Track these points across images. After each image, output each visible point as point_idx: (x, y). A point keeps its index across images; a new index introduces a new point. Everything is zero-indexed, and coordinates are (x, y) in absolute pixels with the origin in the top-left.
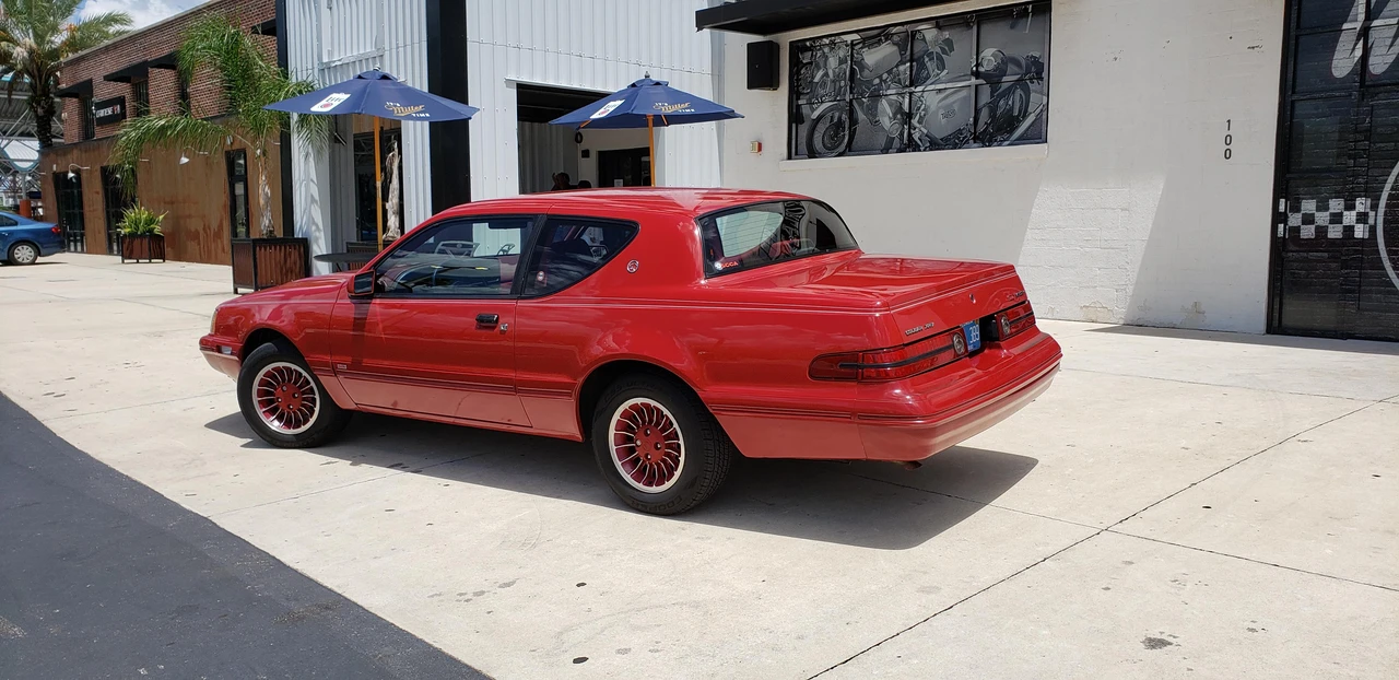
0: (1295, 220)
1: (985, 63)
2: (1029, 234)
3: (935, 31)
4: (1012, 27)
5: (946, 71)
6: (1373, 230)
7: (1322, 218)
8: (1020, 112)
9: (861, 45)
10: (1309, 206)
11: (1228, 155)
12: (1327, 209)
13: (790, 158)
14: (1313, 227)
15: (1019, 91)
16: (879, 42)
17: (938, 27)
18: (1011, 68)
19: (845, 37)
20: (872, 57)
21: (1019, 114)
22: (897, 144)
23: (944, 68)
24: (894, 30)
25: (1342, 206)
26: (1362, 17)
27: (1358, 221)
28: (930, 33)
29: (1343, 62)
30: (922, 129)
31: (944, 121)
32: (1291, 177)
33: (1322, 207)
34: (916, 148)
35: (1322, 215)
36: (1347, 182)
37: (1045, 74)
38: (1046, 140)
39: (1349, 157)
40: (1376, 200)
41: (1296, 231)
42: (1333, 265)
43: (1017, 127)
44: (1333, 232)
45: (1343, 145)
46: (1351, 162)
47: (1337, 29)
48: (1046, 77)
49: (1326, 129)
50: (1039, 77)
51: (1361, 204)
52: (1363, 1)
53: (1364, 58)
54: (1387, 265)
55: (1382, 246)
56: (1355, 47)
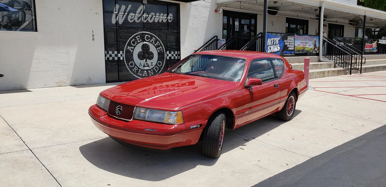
0: (108, 56)
2: (34, 61)
7: (113, 55)
8: (22, 19)
10: (110, 52)
11: (93, 39)
12: (114, 53)
14: (112, 57)
15: (21, 13)
25: (117, 53)
26: (117, 11)
27: (121, 56)
29: (114, 21)
32: (108, 46)
33: (113, 53)
35: (113, 54)
36: (117, 48)
37: (33, 9)
38: (36, 31)
39: (117, 42)
40: (123, 51)
41: (108, 58)
42: (116, 66)
43: (21, 25)
44: (116, 59)
45: (116, 39)
46: (118, 43)
47: (113, 12)
48: (33, 10)
49: (112, 35)
50: (30, 9)
51: (121, 52)
52: (117, 7)
53: (118, 20)
54: (126, 65)
55: (125, 61)
56: (116, 17)
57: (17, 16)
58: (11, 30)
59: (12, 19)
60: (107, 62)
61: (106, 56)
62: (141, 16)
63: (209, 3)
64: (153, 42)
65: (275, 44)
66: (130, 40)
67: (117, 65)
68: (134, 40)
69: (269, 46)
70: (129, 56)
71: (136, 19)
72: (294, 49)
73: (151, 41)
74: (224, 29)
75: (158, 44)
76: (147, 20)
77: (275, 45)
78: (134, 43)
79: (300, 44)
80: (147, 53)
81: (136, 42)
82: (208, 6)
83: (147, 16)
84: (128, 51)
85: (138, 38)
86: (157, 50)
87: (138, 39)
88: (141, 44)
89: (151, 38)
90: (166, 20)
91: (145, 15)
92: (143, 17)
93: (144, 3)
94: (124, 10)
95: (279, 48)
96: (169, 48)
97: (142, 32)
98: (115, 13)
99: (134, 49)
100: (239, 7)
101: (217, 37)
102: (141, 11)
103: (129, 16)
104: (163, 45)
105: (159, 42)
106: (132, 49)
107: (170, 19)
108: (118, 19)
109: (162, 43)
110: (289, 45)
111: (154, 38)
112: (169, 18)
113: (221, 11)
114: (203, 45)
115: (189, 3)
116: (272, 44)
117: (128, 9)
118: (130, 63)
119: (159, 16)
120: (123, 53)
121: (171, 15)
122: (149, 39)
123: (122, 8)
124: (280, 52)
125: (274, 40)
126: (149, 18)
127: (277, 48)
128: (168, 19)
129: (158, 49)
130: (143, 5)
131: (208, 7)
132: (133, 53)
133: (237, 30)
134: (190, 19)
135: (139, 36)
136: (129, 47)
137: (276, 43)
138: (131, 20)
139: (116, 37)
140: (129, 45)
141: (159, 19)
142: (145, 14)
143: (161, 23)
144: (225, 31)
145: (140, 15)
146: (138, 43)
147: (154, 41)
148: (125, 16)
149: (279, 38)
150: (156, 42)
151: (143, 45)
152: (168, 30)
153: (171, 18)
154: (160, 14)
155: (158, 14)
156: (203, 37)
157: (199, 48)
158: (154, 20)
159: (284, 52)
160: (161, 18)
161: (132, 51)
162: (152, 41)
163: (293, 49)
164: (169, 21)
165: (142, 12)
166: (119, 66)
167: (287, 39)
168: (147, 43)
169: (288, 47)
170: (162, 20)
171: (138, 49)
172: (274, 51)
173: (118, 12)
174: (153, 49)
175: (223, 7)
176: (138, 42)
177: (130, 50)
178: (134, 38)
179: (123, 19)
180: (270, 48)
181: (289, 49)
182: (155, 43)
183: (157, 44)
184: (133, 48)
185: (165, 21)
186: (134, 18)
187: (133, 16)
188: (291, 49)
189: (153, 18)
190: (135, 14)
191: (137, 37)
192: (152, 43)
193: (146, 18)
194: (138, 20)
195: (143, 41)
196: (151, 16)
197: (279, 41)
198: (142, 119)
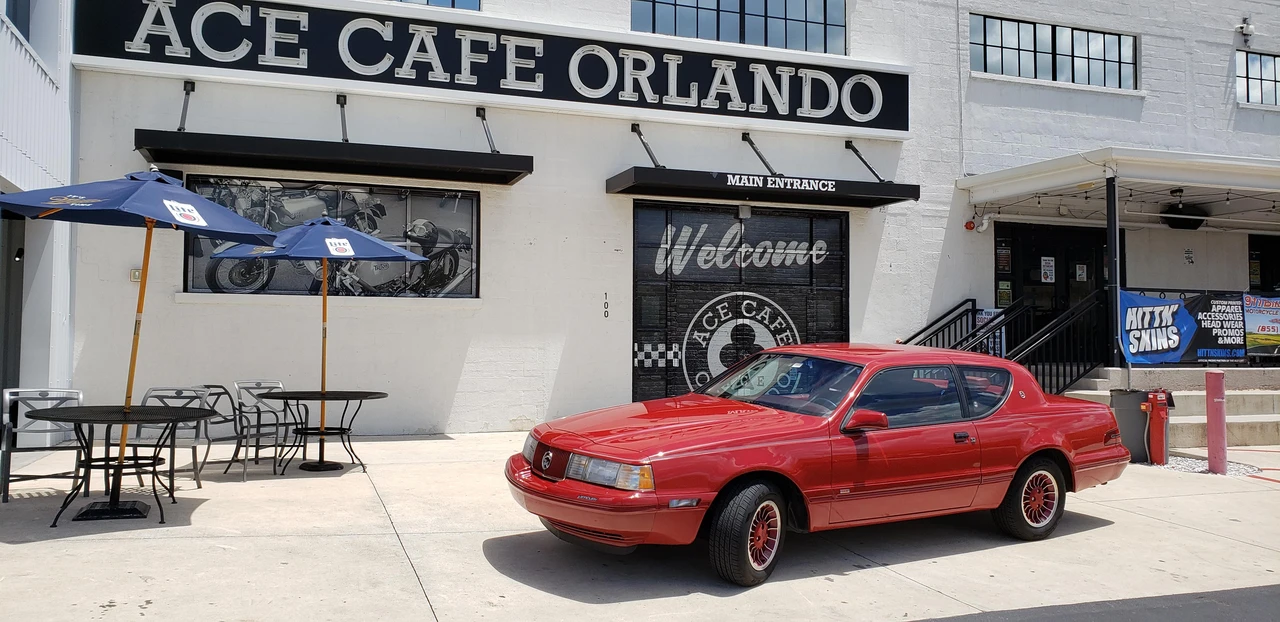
0: (641, 356)
1: (417, 230)
2: (466, 367)
3: (366, 196)
4: (442, 206)
5: (377, 231)
6: (680, 361)
7: (655, 355)
8: (450, 271)
9: (280, 193)
10: (648, 348)
11: (606, 315)
12: (657, 350)
13: (186, 290)
14: (650, 360)
15: (449, 256)
16: (303, 195)
17: (371, 192)
18: (441, 237)
19: (262, 183)
20: (292, 206)
21: (450, 273)
22: (325, 287)
23: (376, 228)
24: (324, 187)
25: (664, 348)
26: (669, 242)
27: (675, 357)
28: (360, 196)
29: (660, 268)
30: (354, 277)
31: (376, 272)
32: (642, 331)
33: (655, 349)
34: (349, 293)
35: (655, 353)
36: (666, 335)
37: (474, 246)
38: (477, 296)
39: (667, 320)
40: (681, 345)
41: (641, 362)
42: (662, 383)
43: (448, 284)
44: (662, 363)
45: (663, 313)
46: (669, 323)
47: (657, 246)
48: (475, 249)
49: (654, 303)
50: (468, 248)
51: (675, 347)
52: (669, 233)
53: (671, 265)
54: (688, 382)
55: (685, 371)
56: (666, 258)
57: (441, 264)
58: (425, 296)
59: (431, 271)
60: (639, 372)
61: (635, 355)
62: (733, 253)
63: (944, 204)
64: (765, 319)
65: (1156, 324)
66: (702, 316)
67: (662, 379)
68: (710, 314)
69: (1131, 330)
70: (697, 357)
71: (719, 260)
72: (1245, 341)
73: (759, 317)
74: (999, 277)
75: (780, 324)
76: (749, 261)
77: (1160, 327)
78: (710, 322)
79: (1271, 325)
80: (748, 350)
81: (716, 320)
82: (943, 214)
83: (751, 250)
84: (693, 345)
85: (723, 308)
86: (776, 340)
87: (722, 312)
88: (731, 325)
89: (759, 309)
90: (806, 258)
91: (743, 249)
92: (738, 255)
93: (741, 216)
94: (687, 239)
95: (1176, 338)
96: (813, 334)
97: (734, 294)
98: (665, 246)
99: (710, 339)
100: (1054, 211)
101: (974, 301)
102: (734, 238)
103: (700, 254)
104: (793, 326)
105: (784, 318)
106: (704, 339)
107: (818, 256)
108: (672, 261)
109: (791, 322)
110: (1222, 327)
111: (767, 309)
112: (814, 252)
113: (986, 224)
114: (924, 326)
115: (876, 210)
116: (1146, 326)
117: (700, 235)
118: (697, 377)
119: (785, 249)
120: (681, 349)
121: (821, 244)
122: (754, 313)
123: (682, 234)
124: (1181, 351)
125: (1152, 313)
126: (756, 256)
127: (1169, 339)
128: (811, 255)
129: (778, 337)
130: (741, 223)
131: (941, 217)
132: (707, 348)
133: (1049, 281)
134: (882, 253)
135: (726, 304)
136: (696, 333)
137: (1161, 321)
138: (706, 262)
139: (664, 308)
140: (698, 327)
141: (783, 256)
142: (743, 246)
143: (789, 267)
144: (1005, 285)
145: (730, 249)
146: (721, 323)
147: (767, 317)
148: (690, 253)
149: (1174, 308)
150: (773, 319)
151: (737, 329)
152: (811, 284)
153: (822, 252)
154: (788, 243)
155: (781, 244)
156: (927, 303)
157: (913, 334)
158: (770, 260)
159: (1200, 352)
160: (794, 254)
161: (704, 344)
162: (762, 317)
163: (1239, 341)
164: (814, 260)
165: (737, 241)
166: (668, 383)
167: (1207, 308)
168: (747, 322)
169: (1217, 336)
170: (795, 259)
171: (722, 337)
172: (1154, 348)
173: (673, 244)
174: (763, 338)
175: (992, 215)
176: (723, 319)
177: (700, 341)
178: (713, 308)
179: (685, 263)
180: (1139, 339)
181: (1220, 341)
182: (771, 322)
183: (776, 324)
184: (707, 335)
185: (802, 261)
186: (715, 256)
187: (712, 254)
188: (1228, 341)
189: (767, 256)
190: (717, 247)
191: (719, 307)
192: (761, 322)
193: (747, 257)
194: (724, 262)
195: (737, 318)
196: (762, 250)
197: (1174, 314)
198: (579, 477)
